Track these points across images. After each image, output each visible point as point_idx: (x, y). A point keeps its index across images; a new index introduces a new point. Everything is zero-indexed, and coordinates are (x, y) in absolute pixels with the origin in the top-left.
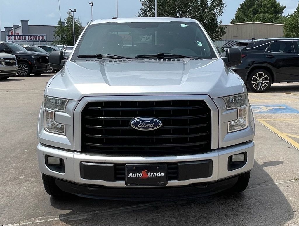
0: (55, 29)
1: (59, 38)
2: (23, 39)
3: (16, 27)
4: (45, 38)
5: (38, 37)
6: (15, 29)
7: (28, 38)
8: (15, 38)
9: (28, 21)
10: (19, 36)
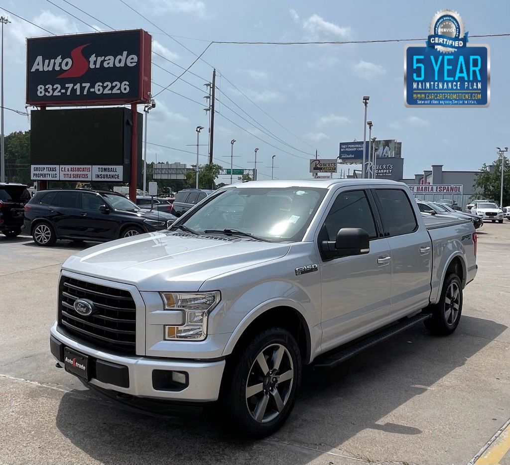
0: (476, 177)
1: (481, 190)
2: (430, 190)
3: (428, 173)
4: (461, 189)
5: (451, 187)
6: (427, 176)
7: (437, 189)
8: (418, 189)
9: (442, 166)
10: (424, 187)
